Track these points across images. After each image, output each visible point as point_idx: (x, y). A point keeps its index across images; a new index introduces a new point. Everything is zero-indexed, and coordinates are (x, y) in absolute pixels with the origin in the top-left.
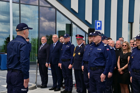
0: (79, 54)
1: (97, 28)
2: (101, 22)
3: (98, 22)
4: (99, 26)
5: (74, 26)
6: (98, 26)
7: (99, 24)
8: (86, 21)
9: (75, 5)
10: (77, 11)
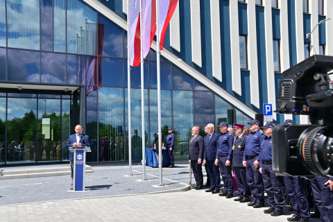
0: (239, 147)
1: (267, 113)
2: (271, 105)
3: (267, 106)
4: (269, 110)
5: (238, 113)
7: (268, 108)
8: (252, 105)
9: (237, 87)
10: (240, 94)
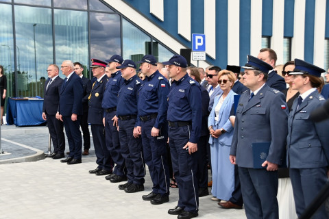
0: (97, 95)
1: (197, 48)
2: (203, 36)
3: (198, 37)
4: (201, 44)
6: (197, 44)
7: (199, 41)
8: (180, 35)
9: (157, 8)
10: (161, 17)
